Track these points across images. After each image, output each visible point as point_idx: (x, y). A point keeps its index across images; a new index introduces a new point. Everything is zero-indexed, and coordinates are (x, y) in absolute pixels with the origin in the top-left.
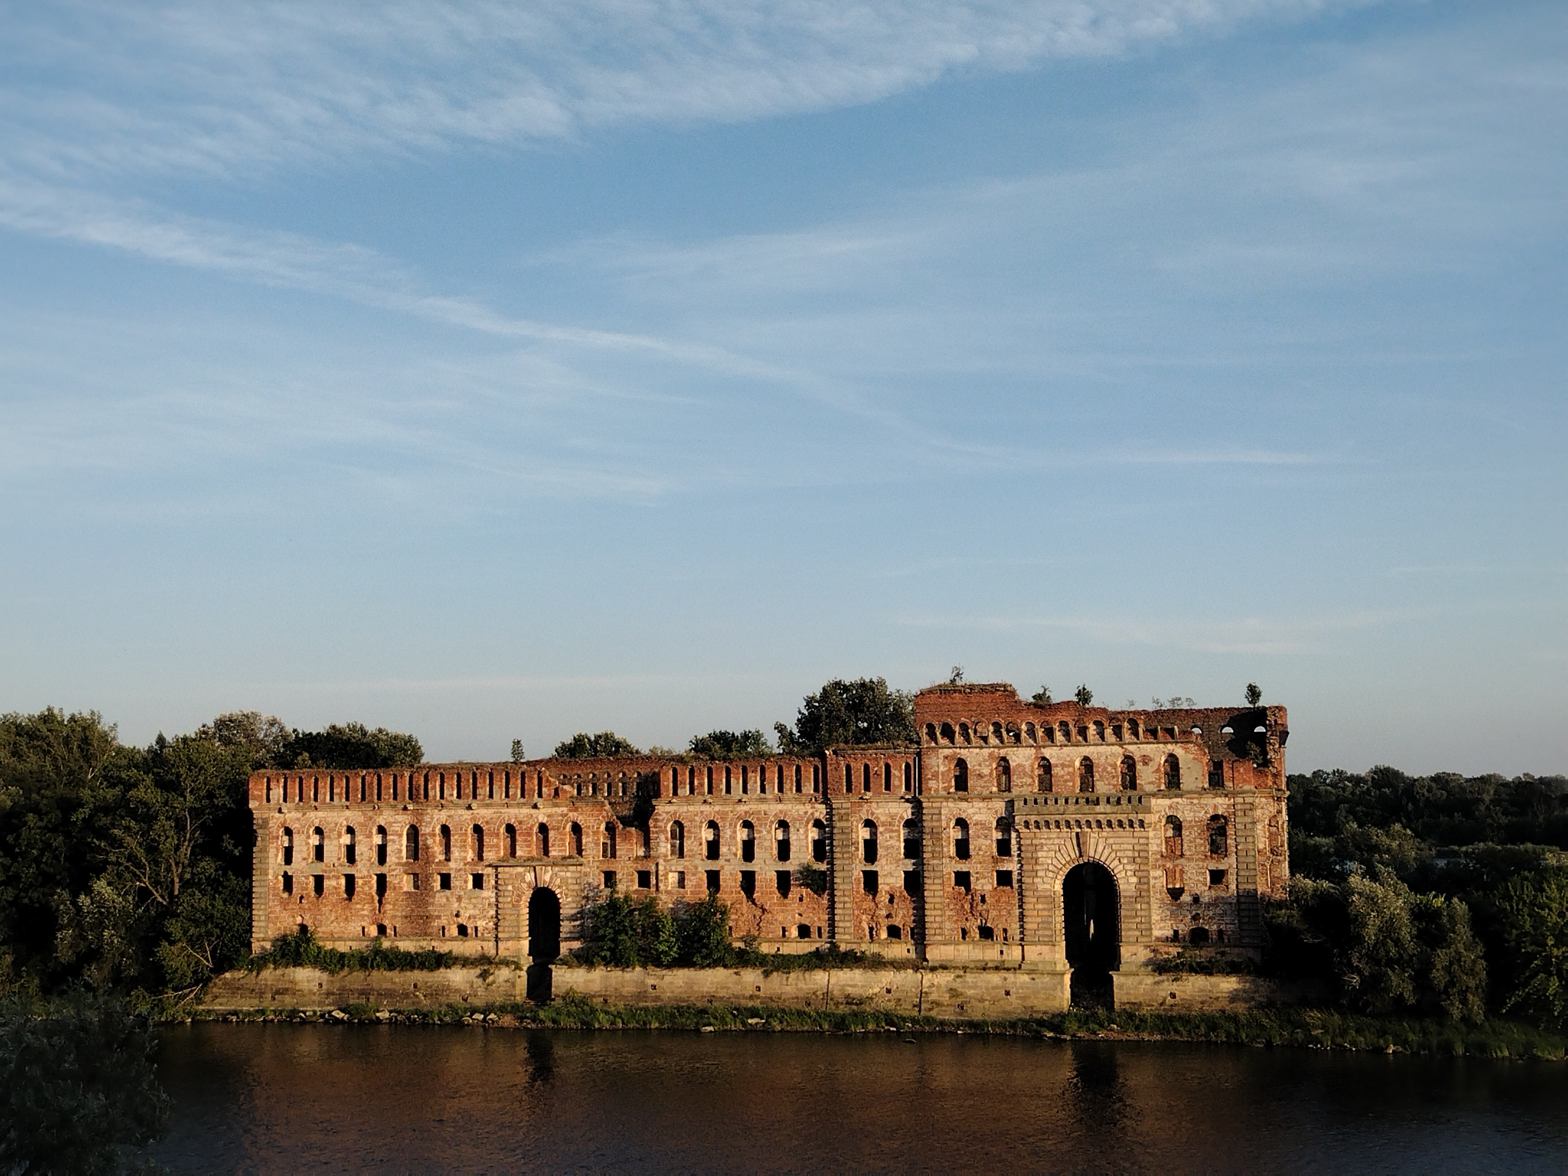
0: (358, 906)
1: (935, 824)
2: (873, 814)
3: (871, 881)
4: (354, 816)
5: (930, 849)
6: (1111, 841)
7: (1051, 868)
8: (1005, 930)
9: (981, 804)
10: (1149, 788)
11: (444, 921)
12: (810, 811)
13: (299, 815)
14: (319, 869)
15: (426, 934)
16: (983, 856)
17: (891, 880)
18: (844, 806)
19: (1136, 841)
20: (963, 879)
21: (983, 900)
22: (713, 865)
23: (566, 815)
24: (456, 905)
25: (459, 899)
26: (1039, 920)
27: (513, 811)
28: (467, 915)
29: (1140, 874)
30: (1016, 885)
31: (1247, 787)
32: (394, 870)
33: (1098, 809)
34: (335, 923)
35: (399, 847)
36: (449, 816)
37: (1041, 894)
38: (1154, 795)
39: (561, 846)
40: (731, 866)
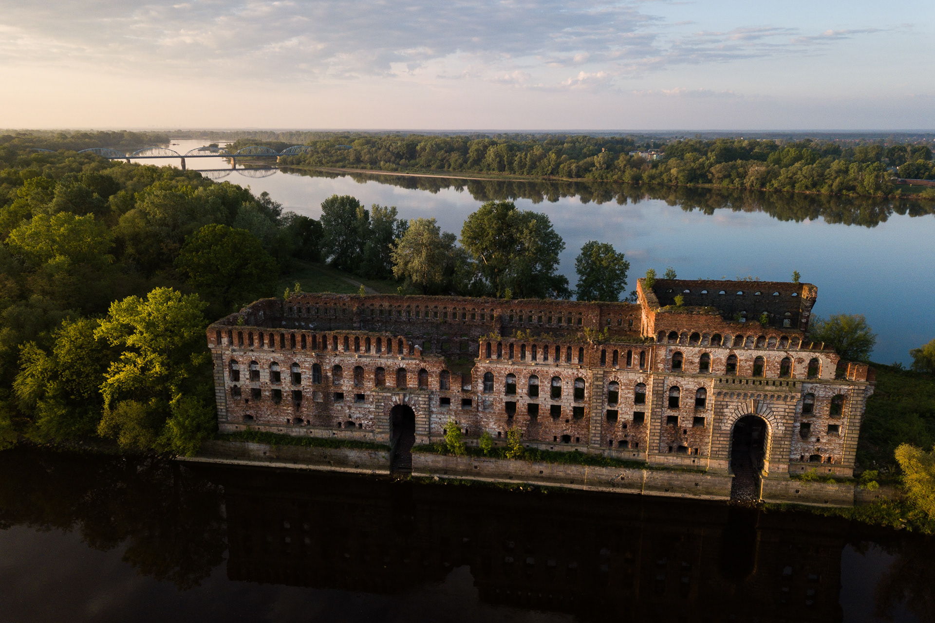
0: (285, 408)
1: (659, 388)
2: (618, 378)
3: (612, 416)
4: (278, 356)
5: (655, 402)
6: (772, 406)
7: (731, 418)
8: (697, 450)
9: (690, 379)
10: (801, 378)
11: (340, 420)
12: (576, 373)
13: (241, 353)
14: (256, 385)
15: (330, 426)
16: (689, 408)
17: (626, 416)
18: (600, 372)
19: (787, 407)
20: (673, 420)
21: (685, 432)
22: (509, 399)
23: (418, 364)
24: (348, 411)
25: (350, 407)
26: (720, 446)
27: (383, 361)
28: (355, 417)
29: (787, 425)
30: (706, 426)
32: (307, 389)
33: (768, 388)
34: (270, 416)
35: (308, 375)
36: (341, 361)
37: (724, 432)
38: (802, 381)
39: (412, 382)
40: (522, 400)
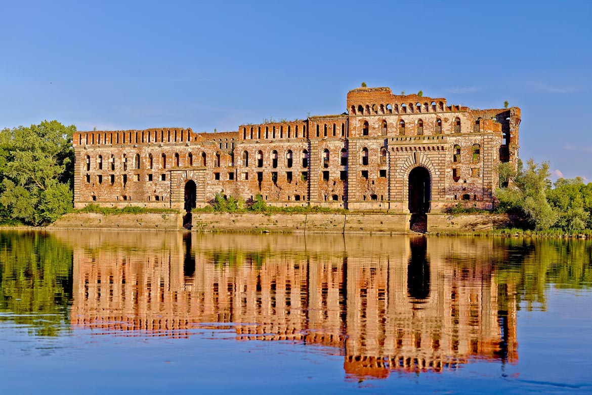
0: (116, 188)
1: (354, 150)
2: (328, 146)
3: (326, 175)
4: (114, 150)
5: (351, 161)
6: (429, 156)
7: (403, 168)
8: (382, 196)
9: (374, 141)
10: (447, 133)
11: (150, 194)
12: (301, 145)
13: (93, 150)
14: (100, 172)
15: (142, 199)
16: (374, 163)
17: (335, 175)
18: (316, 143)
19: (440, 156)
20: (365, 174)
21: (373, 183)
22: (260, 170)
23: (200, 148)
24: (154, 187)
25: (156, 185)
26: (397, 191)
27: (178, 147)
28: (159, 191)
29: (441, 170)
30: (387, 176)
31: (489, 131)
32: (130, 173)
33: (424, 142)
34: (106, 195)
35: (132, 163)
36: (152, 150)
37: (398, 180)
38: (448, 135)
39: (198, 162)
40: (268, 170)
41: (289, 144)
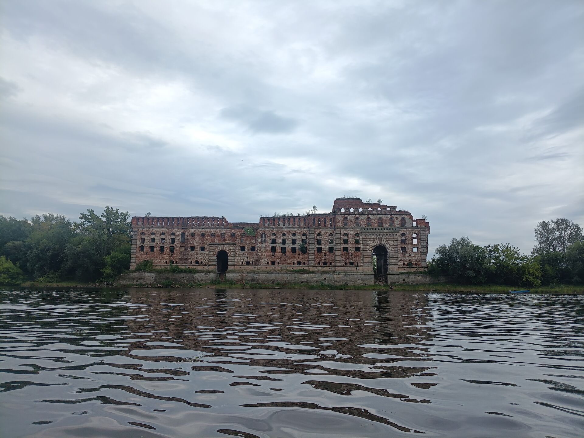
0: (165, 255)
1: (339, 234)
2: (321, 232)
3: (319, 250)
4: (165, 230)
5: (337, 241)
6: (387, 240)
7: (371, 246)
8: (357, 263)
9: (351, 230)
10: (398, 226)
11: (192, 260)
12: (302, 231)
13: (147, 229)
14: (152, 245)
15: (186, 264)
16: (352, 243)
17: (326, 250)
18: (313, 230)
19: (394, 240)
20: (346, 249)
21: (352, 255)
22: (273, 245)
23: (231, 231)
25: (197, 254)
26: (368, 260)
27: (215, 229)
28: (199, 258)
29: (395, 248)
30: (361, 251)
31: (424, 226)
32: (177, 245)
33: (385, 231)
34: (157, 260)
35: (178, 239)
36: (195, 231)
37: (368, 253)
38: (399, 228)
39: (229, 239)
40: (279, 245)
41: (294, 230)
